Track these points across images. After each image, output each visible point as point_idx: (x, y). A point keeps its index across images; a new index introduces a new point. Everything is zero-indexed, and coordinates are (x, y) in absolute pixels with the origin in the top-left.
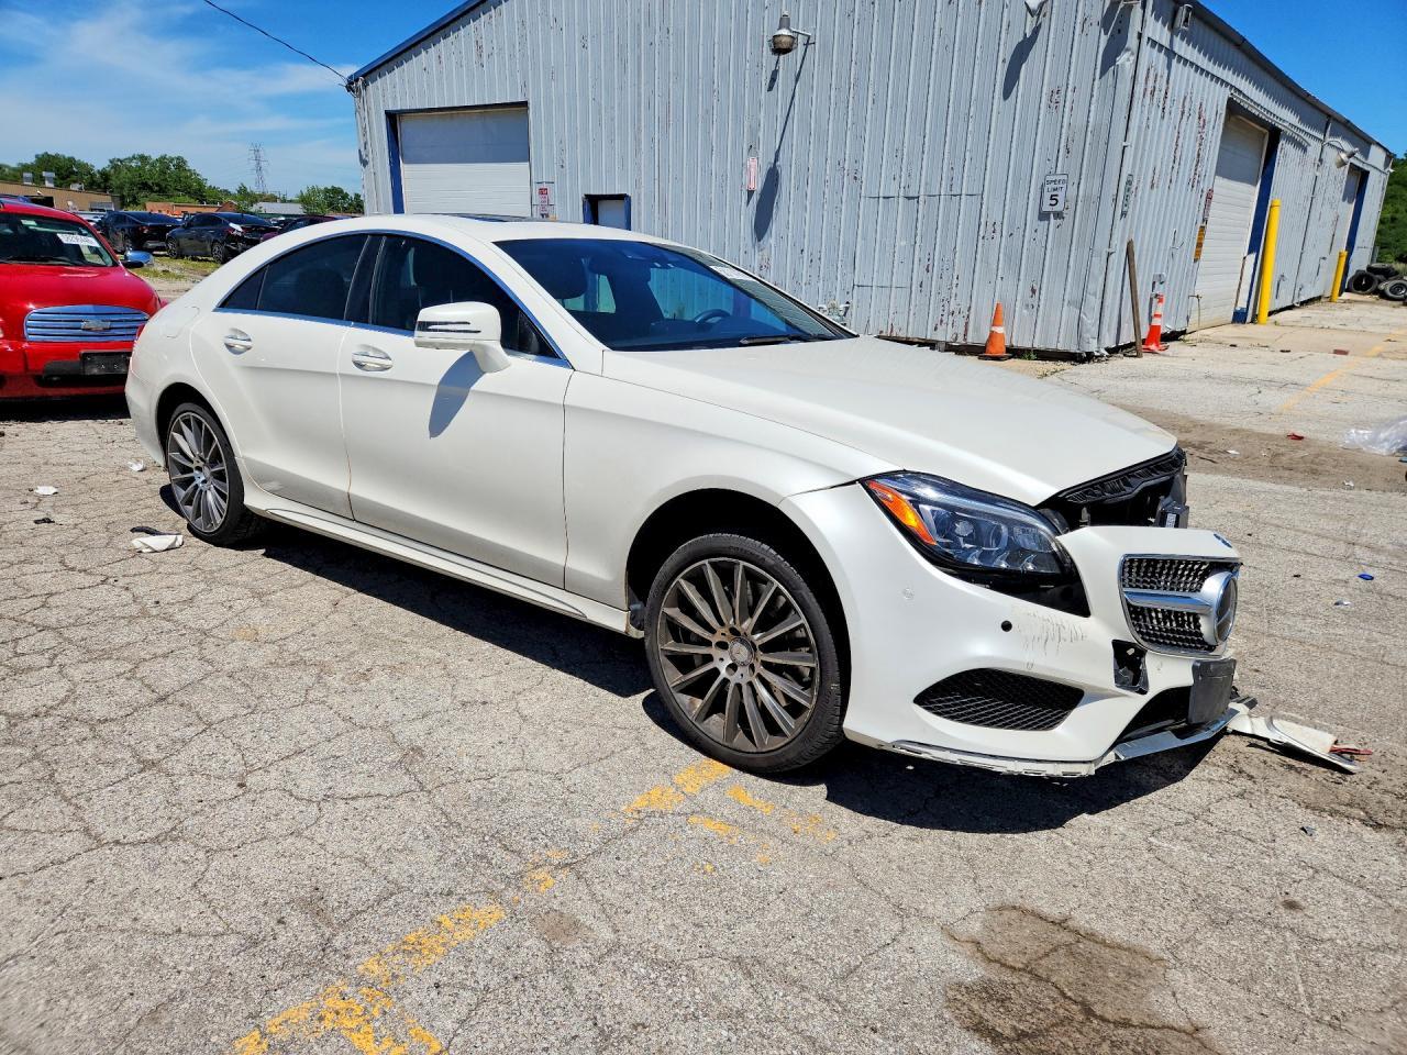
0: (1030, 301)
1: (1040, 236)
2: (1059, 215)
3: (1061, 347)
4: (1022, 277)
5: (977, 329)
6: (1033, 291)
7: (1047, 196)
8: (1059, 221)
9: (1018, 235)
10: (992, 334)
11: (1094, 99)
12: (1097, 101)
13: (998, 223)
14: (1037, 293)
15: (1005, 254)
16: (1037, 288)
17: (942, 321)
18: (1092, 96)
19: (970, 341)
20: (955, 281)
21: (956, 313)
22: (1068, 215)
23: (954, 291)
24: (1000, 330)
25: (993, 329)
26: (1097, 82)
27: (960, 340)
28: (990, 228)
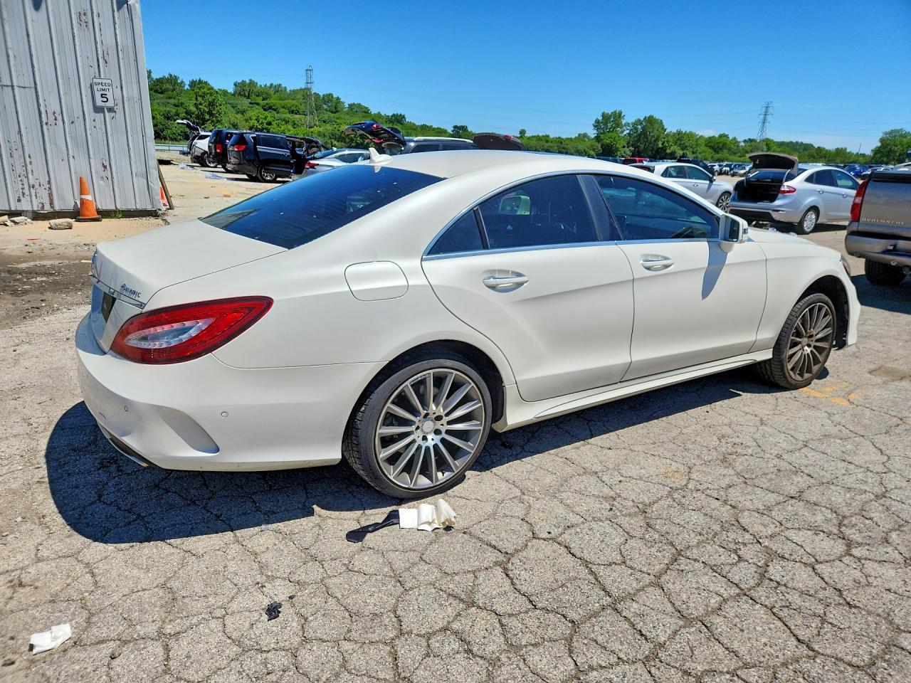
0: (104, 174)
1: (100, 124)
2: (111, 110)
3: (139, 207)
4: (92, 156)
5: (62, 198)
6: (105, 167)
7: (98, 95)
8: (113, 114)
9: (80, 123)
10: (82, 201)
11: (117, 26)
12: (120, 27)
13: (58, 111)
14: (108, 167)
15: (71, 137)
16: (107, 164)
17: (23, 194)
18: (115, 23)
19: (57, 208)
20: (28, 160)
21: (37, 186)
22: (119, 109)
23: (29, 167)
24: (89, 197)
25: (83, 197)
26: (116, 13)
27: (48, 208)
28: (51, 117)
